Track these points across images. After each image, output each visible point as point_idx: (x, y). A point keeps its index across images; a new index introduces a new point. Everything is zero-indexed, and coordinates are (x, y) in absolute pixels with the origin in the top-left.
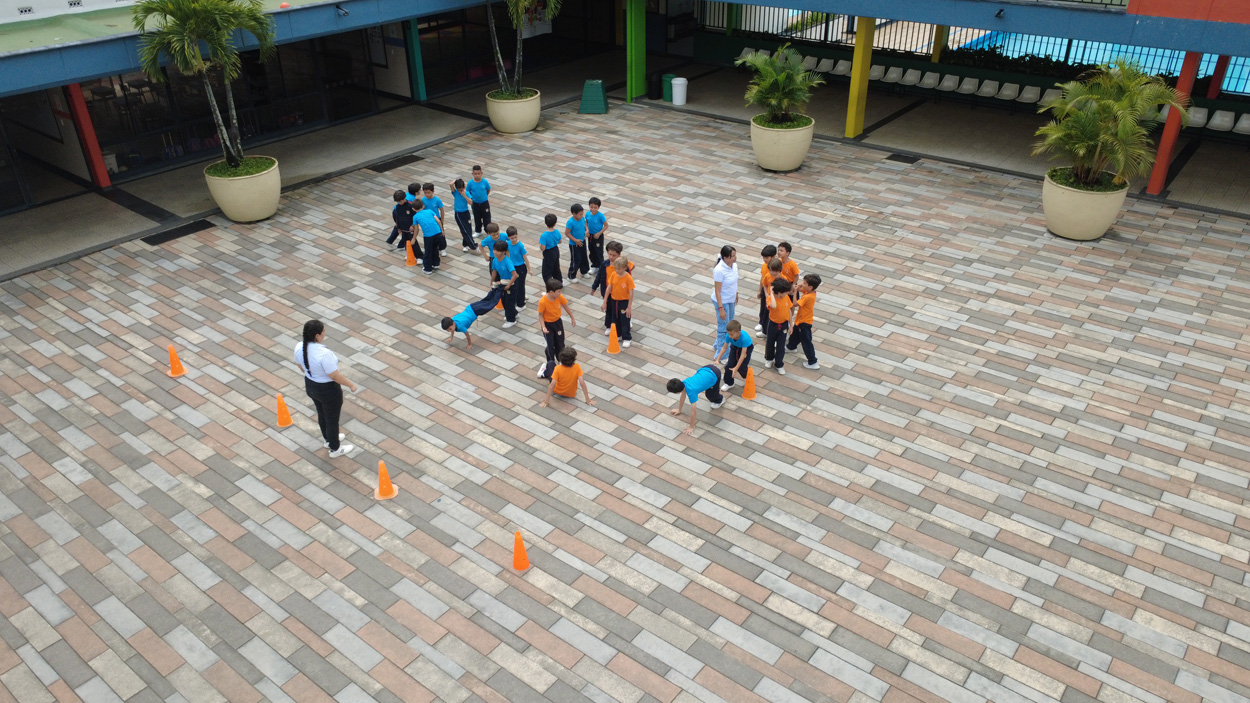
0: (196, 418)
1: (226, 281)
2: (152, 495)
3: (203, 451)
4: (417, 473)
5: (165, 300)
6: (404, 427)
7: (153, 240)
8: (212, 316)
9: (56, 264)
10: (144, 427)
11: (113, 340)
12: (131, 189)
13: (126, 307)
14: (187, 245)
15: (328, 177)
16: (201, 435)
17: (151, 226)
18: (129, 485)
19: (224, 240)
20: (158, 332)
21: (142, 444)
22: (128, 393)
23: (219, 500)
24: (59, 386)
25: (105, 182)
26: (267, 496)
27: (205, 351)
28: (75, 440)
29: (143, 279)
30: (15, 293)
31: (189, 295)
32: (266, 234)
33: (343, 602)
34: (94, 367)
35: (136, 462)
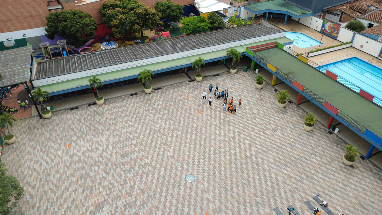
0: (190, 103)
1: (194, 89)
2: (186, 108)
3: (190, 106)
4: (203, 112)
5: (189, 90)
6: (204, 108)
7: (189, 82)
8: (193, 93)
9: (181, 83)
10: (186, 103)
11: (184, 93)
12: (188, 73)
13: (186, 90)
14: (192, 83)
15: (208, 76)
16: (189, 104)
17: (189, 79)
18: (184, 107)
19: (195, 83)
20: (188, 93)
21: (186, 104)
22: (185, 99)
23: (190, 110)
24: (180, 97)
25: (186, 72)
26: (193, 110)
27: (191, 97)
28: (181, 102)
29: (187, 87)
30: (177, 85)
31: (191, 90)
32: (199, 84)
33: (196, 119)
34: (183, 96)
35: (185, 105)
